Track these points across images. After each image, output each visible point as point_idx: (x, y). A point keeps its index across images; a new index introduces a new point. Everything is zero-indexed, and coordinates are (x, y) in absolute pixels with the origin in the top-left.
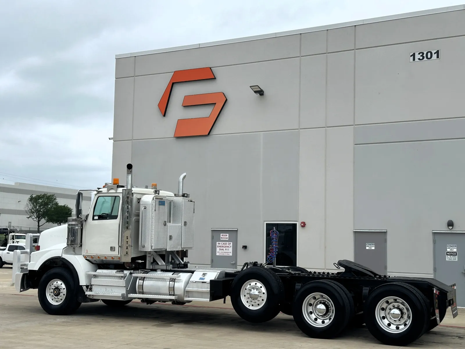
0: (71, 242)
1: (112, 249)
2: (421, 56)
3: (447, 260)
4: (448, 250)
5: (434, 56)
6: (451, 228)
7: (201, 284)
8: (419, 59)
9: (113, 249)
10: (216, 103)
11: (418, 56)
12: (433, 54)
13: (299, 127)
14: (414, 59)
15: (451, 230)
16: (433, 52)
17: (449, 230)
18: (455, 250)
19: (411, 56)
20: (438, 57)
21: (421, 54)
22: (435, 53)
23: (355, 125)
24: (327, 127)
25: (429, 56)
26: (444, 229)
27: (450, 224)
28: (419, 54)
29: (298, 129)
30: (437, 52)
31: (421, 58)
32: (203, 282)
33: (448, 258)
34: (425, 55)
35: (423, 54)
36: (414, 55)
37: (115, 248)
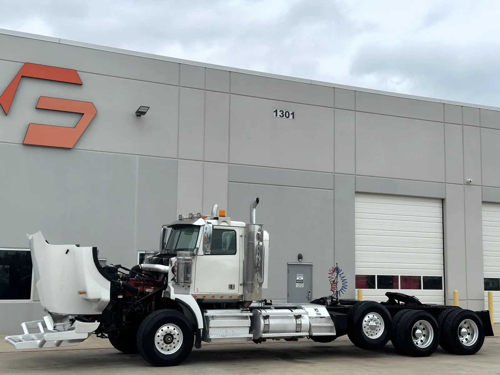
0: (185, 280)
1: (231, 287)
2: (282, 114)
3: (296, 287)
4: (298, 278)
5: (291, 116)
6: (300, 260)
7: (319, 319)
8: (280, 116)
9: (233, 287)
10: (83, 114)
11: (279, 113)
12: (290, 114)
13: (177, 156)
14: (276, 115)
15: (300, 262)
16: (290, 113)
17: (299, 262)
18: (302, 278)
19: (274, 112)
20: (293, 118)
21: (282, 112)
22: (291, 114)
23: (230, 163)
24: (204, 161)
25: (287, 116)
26: (295, 261)
27: (300, 257)
28: (280, 111)
29: (176, 158)
30: (293, 114)
31: (282, 115)
32: (321, 317)
33: (298, 285)
34: (284, 114)
35: (283, 112)
36: (276, 111)
37: (234, 285)
